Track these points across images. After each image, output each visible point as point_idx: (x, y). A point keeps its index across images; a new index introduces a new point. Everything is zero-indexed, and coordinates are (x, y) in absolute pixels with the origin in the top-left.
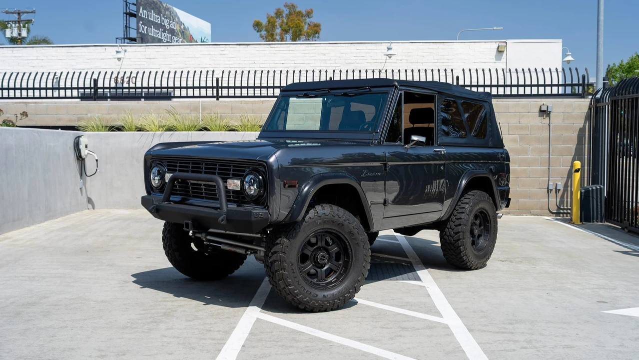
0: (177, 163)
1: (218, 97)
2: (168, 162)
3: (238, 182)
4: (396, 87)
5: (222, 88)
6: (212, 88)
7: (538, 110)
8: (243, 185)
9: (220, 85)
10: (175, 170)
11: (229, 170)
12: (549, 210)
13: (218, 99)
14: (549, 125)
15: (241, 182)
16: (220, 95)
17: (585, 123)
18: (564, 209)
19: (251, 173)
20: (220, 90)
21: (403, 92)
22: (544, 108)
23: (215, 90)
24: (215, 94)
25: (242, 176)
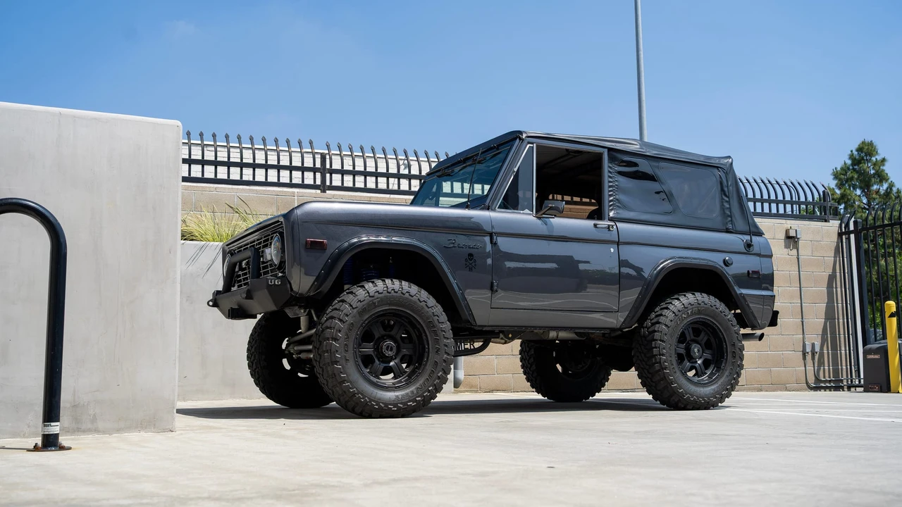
1: (323, 188)
5: (332, 172)
6: (314, 170)
7: (783, 236)
9: (328, 166)
12: (807, 383)
13: (324, 191)
14: (798, 259)
16: (328, 183)
17: (835, 257)
18: (825, 382)
20: (328, 175)
22: (792, 233)
23: (318, 175)
24: (318, 182)
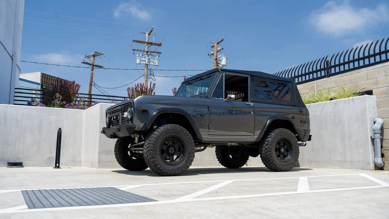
2: (112, 111)
3: (126, 113)
4: (219, 71)
11: (126, 109)
21: (224, 74)
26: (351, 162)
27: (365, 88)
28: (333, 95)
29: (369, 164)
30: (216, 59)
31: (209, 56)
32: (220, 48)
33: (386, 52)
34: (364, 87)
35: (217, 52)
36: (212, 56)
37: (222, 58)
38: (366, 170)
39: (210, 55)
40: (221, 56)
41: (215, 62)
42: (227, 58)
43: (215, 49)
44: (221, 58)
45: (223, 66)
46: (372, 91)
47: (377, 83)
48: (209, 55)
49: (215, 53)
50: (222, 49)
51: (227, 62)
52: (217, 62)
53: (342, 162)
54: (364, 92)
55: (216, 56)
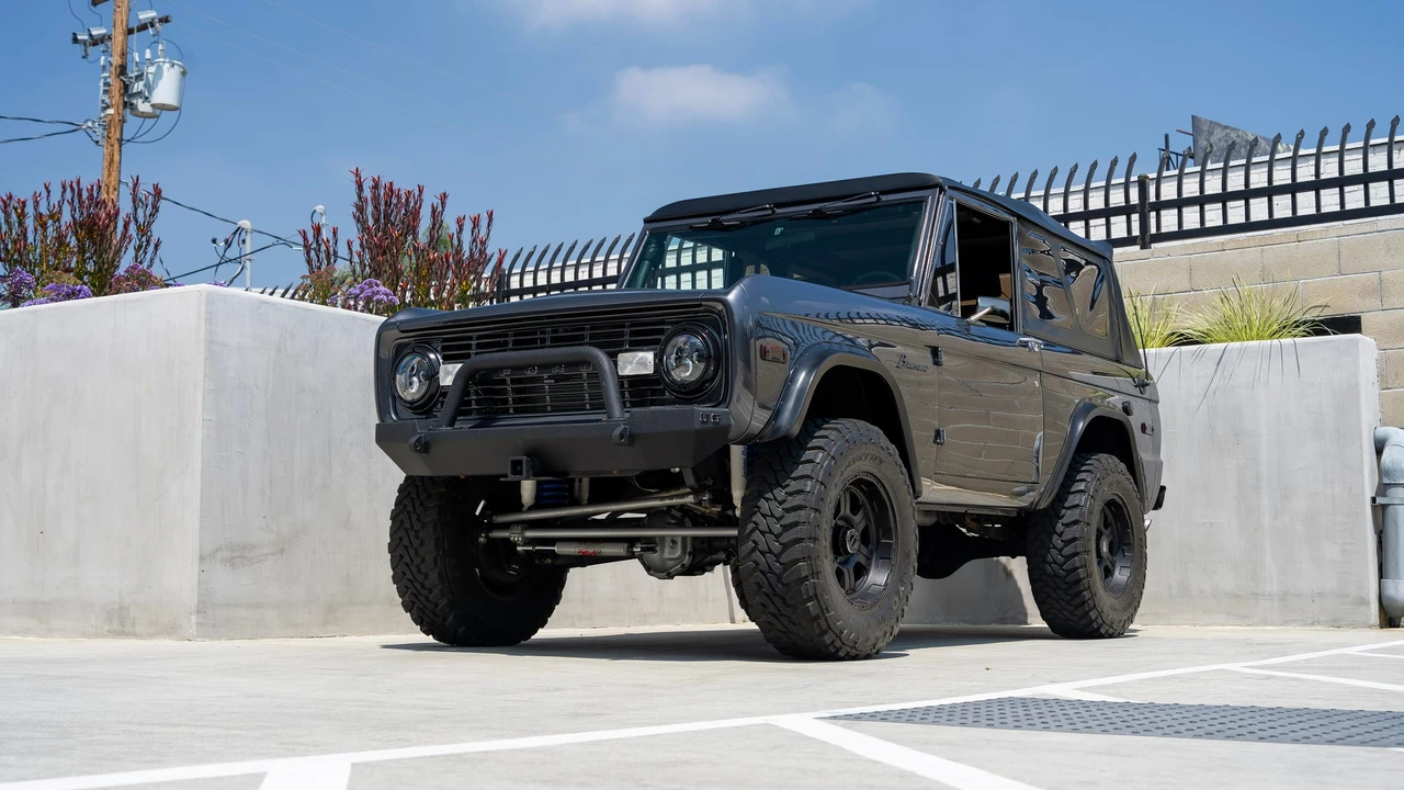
0: (470, 338)
2: (445, 340)
3: (650, 356)
8: (661, 360)
10: (468, 356)
11: (622, 334)
15: (655, 356)
19: (685, 329)
21: (954, 202)
25: (656, 342)
26: (1284, 597)
27: (1326, 306)
28: (1193, 323)
29: (1364, 602)
30: (123, 70)
31: (79, 48)
32: (153, 14)
33: (1391, 175)
34: (1322, 301)
35: (130, 32)
36: (91, 49)
37: (159, 69)
38: (1348, 626)
39: (84, 42)
40: (148, 54)
41: (116, 86)
42: (184, 73)
43: (121, 17)
44: (152, 69)
45: (158, 112)
46: (1359, 317)
47: (1380, 289)
48: (75, 40)
49: (119, 37)
50: (161, 21)
51: (182, 92)
52: (126, 87)
53: (1238, 596)
54: (1321, 321)
55: (123, 55)
